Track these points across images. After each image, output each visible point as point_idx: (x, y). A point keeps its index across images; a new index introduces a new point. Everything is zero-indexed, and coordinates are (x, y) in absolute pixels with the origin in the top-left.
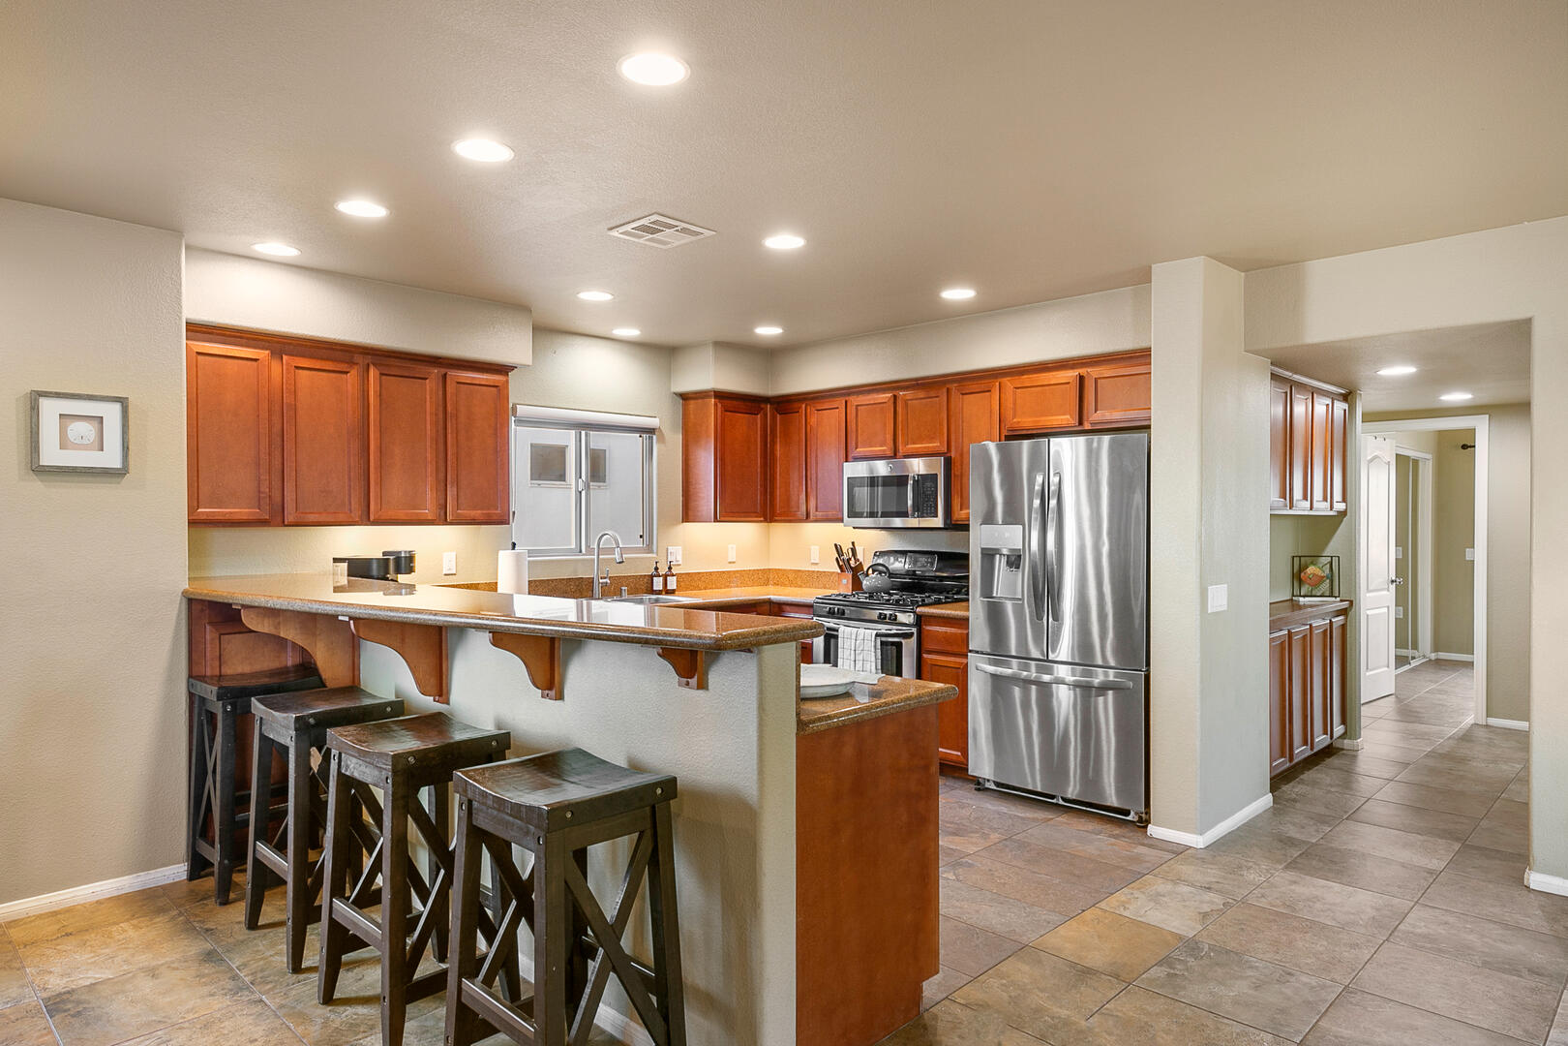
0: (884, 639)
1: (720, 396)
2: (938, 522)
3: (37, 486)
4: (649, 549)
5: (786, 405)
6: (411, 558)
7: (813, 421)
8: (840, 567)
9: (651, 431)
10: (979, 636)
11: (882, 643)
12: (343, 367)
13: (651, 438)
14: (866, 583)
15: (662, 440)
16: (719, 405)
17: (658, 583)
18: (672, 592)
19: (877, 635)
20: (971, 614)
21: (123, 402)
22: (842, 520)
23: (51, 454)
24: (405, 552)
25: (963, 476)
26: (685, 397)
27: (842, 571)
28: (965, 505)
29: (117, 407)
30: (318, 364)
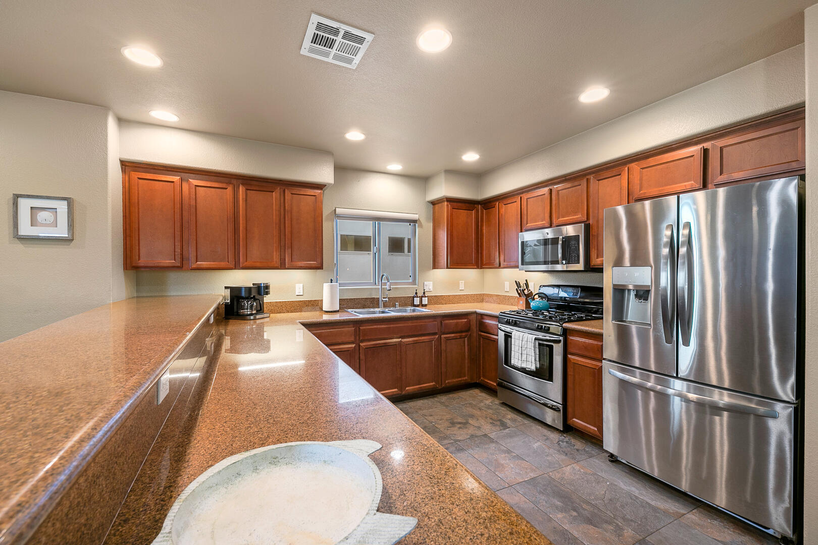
0: (541, 342)
1: (450, 200)
2: (580, 266)
3: (20, 247)
4: (414, 283)
5: (488, 204)
6: (267, 287)
7: (503, 211)
8: (519, 294)
9: (415, 221)
10: (611, 350)
11: (540, 344)
12: (224, 185)
13: (415, 225)
14: (532, 304)
15: (421, 226)
16: (449, 206)
17: (417, 301)
18: (426, 305)
19: (536, 339)
20: (604, 332)
21: (69, 201)
22: (517, 267)
23: (25, 229)
24: (264, 284)
25: (599, 236)
26: (434, 203)
27: (520, 296)
28: (600, 254)
29: (65, 203)
30: (209, 184)
